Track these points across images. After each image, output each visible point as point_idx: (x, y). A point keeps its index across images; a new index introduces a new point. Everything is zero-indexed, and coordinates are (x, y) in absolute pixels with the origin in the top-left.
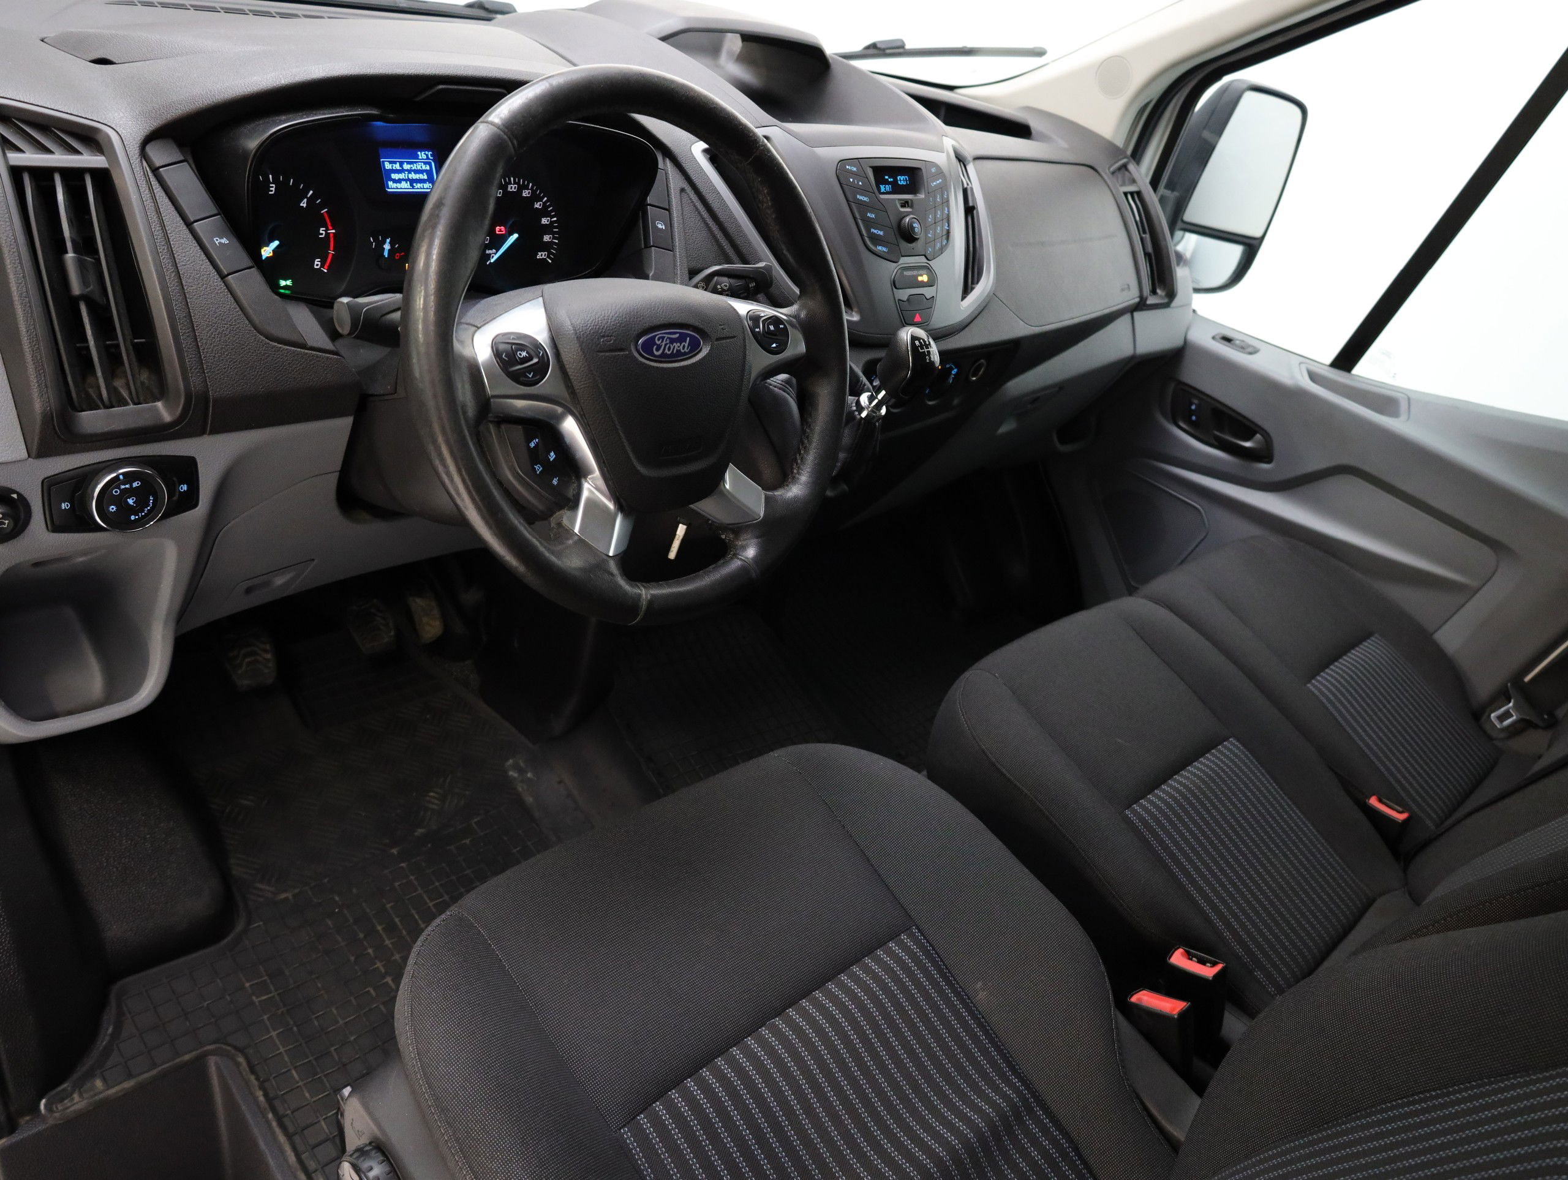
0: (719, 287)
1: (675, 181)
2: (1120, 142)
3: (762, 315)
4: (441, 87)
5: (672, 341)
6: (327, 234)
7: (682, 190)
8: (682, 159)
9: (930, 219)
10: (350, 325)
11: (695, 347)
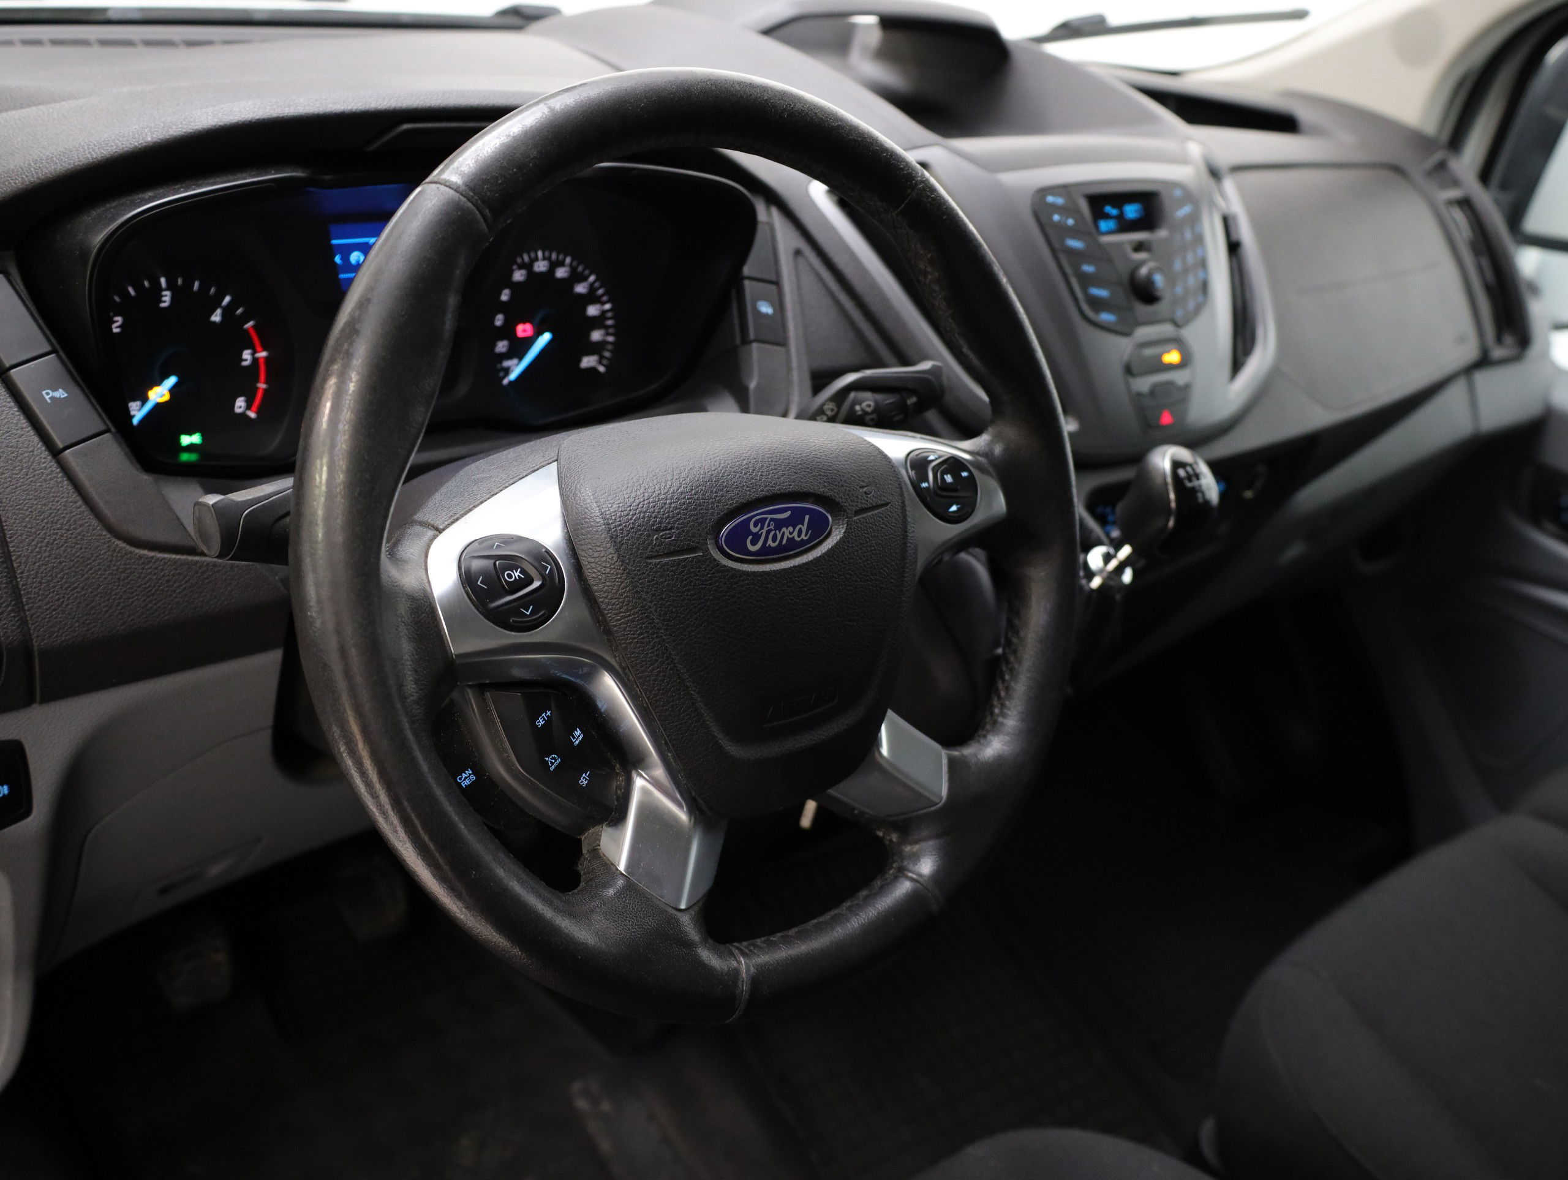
0: (858, 408)
1: (785, 238)
2: (1430, 127)
3: (931, 458)
4: (406, 126)
5: (779, 524)
6: (255, 361)
7: (798, 253)
8: (794, 204)
9: (1178, 265)
10: (219, 541)
11: (820, 530)
